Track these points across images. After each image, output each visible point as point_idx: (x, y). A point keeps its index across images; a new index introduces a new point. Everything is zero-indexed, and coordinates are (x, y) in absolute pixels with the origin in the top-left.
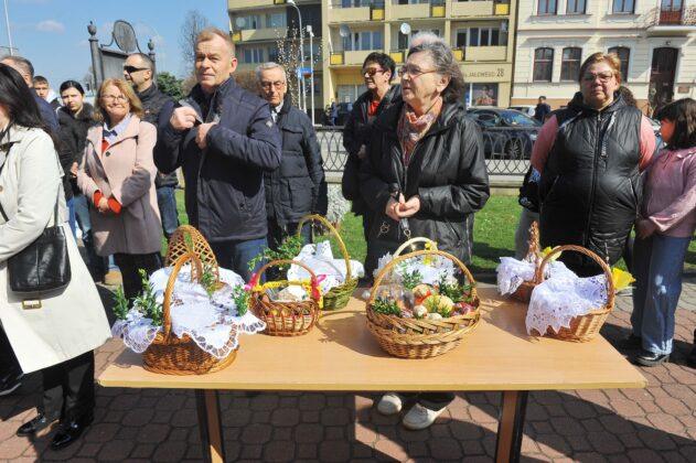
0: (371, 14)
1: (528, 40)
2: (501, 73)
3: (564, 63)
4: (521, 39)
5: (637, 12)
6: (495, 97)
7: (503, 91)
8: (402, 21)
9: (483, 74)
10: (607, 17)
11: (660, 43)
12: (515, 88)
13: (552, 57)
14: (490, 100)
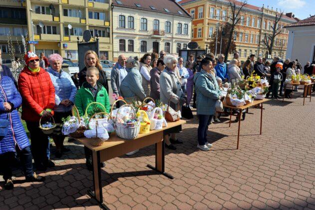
0: (53, 19)
1: (117, 36)
2: (109, 48)
3: (129, 45)
4: (115, 36)
5: (148, 30)
6: (107, 56)
7: (110, 54)
8: (68, 23)
9: (103, 48)
10: (140, 31)
11: (154, 40)
12: (114, 54)
13: (125, 43)
14: (105, 58)
